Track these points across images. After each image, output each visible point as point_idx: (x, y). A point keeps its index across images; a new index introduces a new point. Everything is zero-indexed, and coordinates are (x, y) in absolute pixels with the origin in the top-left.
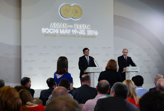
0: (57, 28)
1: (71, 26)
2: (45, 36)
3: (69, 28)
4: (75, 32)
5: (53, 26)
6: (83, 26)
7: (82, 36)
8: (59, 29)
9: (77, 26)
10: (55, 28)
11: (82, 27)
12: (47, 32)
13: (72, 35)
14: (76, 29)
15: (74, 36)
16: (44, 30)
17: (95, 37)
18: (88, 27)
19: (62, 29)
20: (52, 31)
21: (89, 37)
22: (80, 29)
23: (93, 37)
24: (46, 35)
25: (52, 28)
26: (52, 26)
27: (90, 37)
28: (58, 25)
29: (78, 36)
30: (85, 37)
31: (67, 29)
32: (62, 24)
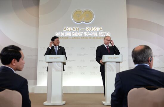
0: (70, 32)
1: (83, 29)
3: (81, 31)
4: (86, 34)
5: (66, 29)
6: (95, 29)
7: (94, 38)
8: (72, 32)
12: (60, 36)
13: (83, 37)
14: (88, 31)
15: (86, 38)
18: (100, 29)
19: (74, 32)
20: (64, 34)
21: (101, 38)
22: (92, 31)
25: (65, 31)
29: (90, 37)
30: (97, 38)
31: (79, 32)
32: (74, 28)
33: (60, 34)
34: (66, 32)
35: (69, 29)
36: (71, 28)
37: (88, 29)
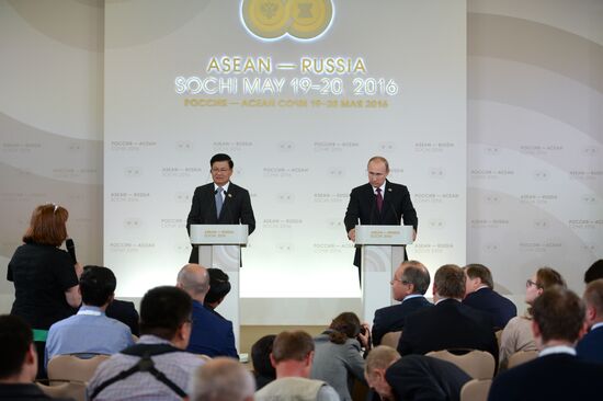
0: (232, 75)
1: (286, 66)
2: (186, 105)
3: (277, 74)
5: (216, 66)
6: (335, 64)
7: (332, 102)
8: (240, 78)
9: (309, 63)
10: (222, 75)
11: (331, 69)
12: (195, 92)
13: (291, 100)
14: (306, 75)
15: (300, 101)
16: (182, 84)
17: (385, 105)
18: (357, 67)
19: (252, 76)
20: (210, 85)
21: (360, 103)
22: (325, 75)
23: (378, 102)
24: (191, 101)
25: (213, 74)
26: (211, 66)
27: (364, 104)
28: (235, 65)
29: (315, 100)
30: (345, 104)
31: (271, 76)
32: (250, 61)
33: (194, 85)
34: (218, 76)
35: (231, 63)
36: (237, 62)
37: (307, 63)
